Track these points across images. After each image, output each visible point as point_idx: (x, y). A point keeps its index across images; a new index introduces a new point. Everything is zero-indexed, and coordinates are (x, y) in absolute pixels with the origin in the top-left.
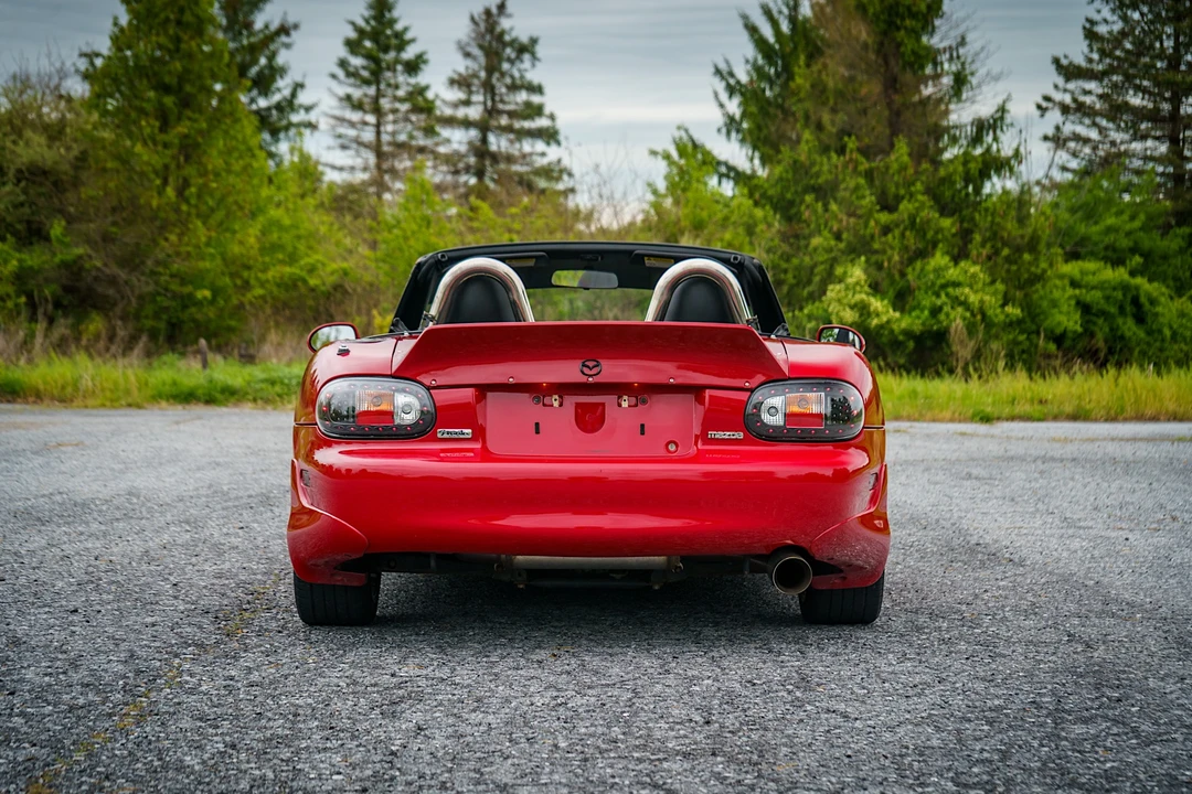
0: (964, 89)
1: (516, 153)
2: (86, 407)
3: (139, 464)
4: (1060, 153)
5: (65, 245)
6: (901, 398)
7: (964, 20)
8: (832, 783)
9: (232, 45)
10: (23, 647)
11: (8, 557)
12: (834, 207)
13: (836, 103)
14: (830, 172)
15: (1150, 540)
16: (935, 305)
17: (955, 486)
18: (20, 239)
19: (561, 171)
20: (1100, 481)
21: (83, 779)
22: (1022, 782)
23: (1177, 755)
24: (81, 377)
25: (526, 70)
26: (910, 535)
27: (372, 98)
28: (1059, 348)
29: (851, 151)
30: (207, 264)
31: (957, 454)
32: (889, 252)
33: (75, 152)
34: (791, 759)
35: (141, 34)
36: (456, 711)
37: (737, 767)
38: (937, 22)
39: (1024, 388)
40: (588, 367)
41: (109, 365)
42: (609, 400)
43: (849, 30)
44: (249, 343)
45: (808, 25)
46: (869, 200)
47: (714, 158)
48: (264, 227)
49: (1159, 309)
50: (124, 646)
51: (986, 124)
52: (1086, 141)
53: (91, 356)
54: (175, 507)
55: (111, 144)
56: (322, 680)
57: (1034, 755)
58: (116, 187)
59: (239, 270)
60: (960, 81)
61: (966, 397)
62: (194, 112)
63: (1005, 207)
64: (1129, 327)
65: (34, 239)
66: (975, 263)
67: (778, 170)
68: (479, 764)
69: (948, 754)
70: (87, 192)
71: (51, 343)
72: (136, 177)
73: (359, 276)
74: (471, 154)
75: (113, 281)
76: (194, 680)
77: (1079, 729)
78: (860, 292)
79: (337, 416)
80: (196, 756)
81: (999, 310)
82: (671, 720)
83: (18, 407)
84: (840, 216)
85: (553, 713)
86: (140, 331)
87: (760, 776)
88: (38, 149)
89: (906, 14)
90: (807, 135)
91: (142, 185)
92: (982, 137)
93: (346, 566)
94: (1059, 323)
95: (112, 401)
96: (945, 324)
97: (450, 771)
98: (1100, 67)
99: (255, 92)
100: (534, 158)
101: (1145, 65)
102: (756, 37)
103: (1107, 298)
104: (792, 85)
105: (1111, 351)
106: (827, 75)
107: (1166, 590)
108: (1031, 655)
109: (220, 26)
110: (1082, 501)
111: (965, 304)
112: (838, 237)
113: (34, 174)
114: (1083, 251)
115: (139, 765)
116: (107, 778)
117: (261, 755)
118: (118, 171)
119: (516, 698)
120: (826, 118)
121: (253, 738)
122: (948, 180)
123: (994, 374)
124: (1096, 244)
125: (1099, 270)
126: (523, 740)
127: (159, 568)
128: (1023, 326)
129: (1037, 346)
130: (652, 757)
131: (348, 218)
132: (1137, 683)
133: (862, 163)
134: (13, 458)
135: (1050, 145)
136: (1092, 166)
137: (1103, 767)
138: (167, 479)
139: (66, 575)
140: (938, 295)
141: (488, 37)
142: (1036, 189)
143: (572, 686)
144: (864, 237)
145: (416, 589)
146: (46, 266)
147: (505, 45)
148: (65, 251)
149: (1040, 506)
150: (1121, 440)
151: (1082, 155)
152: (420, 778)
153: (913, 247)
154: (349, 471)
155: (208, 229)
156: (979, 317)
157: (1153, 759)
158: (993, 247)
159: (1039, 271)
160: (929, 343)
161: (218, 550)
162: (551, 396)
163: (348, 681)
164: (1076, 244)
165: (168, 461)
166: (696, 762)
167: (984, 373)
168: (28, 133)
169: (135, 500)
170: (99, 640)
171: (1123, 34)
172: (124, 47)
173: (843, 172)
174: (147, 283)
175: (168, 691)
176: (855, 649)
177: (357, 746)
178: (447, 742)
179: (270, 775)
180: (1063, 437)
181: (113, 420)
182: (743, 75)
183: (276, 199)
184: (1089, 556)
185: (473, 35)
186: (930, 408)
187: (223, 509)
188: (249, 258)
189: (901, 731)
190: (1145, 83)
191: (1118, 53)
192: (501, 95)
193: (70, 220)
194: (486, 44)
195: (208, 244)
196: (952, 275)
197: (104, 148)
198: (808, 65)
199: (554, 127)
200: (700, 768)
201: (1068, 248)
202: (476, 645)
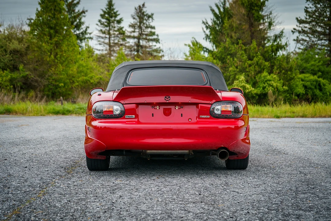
0: (272, 26)
1: (148, 46)
2: (29, 116)
3: (44, 130)
4: (298, 44)
5: (23, 71)
6: (254, 112)
7: (271, 7)
8: (234, 209)
9: (69, 16)
10: (12, 176)
11: (8, 154)
12: (235, 59)
13: (236, 31)
14: (234, 50)
15: (323, 148)
16: (264, 86)
17: (269, 134)
18: (11, 70)
19: (160, 50)
20: (309, 133)
21: (28, 209)
22: (286, 209)
23: (329, 202)
24: (28, 108)
25: (150, 22)
26: (256, 147)
27: (108, 30)
28: (298, 98)
29: (240, 44)
30: (62, 76)
31: (270, 126)
32: (251, 72)
33: (26, 45)
34: (223, 203)
35: (44, 13)
36: (131, 192)
37: (208, 206)
38: (264, 8)
39: (288, 109)
40: (167, 98)
41: (36, 105)
42: (172, 107)
43: (239, 11)
44: (74, 98)
45: (228, 9)
46: (245, 57)
47: (202, 46)
48: (78, 66)
49: (326, 87)
50: (39, 176)
51: (278, 36)
52: (305, 41)
53: (30, 102)
54: (54, 141)
55: (36, 43)
56: (94, 184)
57: (290, 202)
58: (38, 55)
59: (71, 78)
60: (270, 24)
61: (272, 111)
62: (59, 34)
63: (283, 59)
64: (318, 92)
65: (15, 70)
66: (275, 74)
67: (220, 49)
68: (137, 205)
69: (266, 202)
70: (29, 57)
71: (20, 98)
72: (43, 52)
73: (104, 79)
74: (135, 46)
75: (36, 81)
76: (59, 184)
77: (302, 196)
78: (243, 83)
79: (98, 112)
80: (59, 203)
81: (281, 88)
82: (190, 194)
83: (10, 116)
84: (237, 62)
85: (157, 192)
86: (44, 95)
87: (214, 208)
88: (16, 45)
89: (255, 6)
90: (228, 39)
91: (45, 55)
92: (276, 39)
93: (100, 154)
94: (299, 91)
95: (36, 114)
96: (266, 91)
97: (129, 207)
98: (309, 20)
99: (75, 29)
100: (153, 47)
101: (322, 20)
102: (214, 13)
103: (312, 84)
104: (224, 26)
105: (313, 99)
106: (234, 23)
107: (327, 160)
108: (290, 177)
109: (66, 11)
110: (304, 138)
111: (272, 86)
112: (237, 68)
113: (15, 52)
114: (305, 71)
115: (44, 206)
116: (35, 209)
117: (77, 203)
118: (38, 51)
119: (147, 188)
120: (233, 35)
121: (75, 199)
122: (267, 52)
123: (280, 105)
124: (309, 69)
125: (309, 76)
126: (149, 199)
127: (49, 156)
128: (288, 92)
129: (292, 97)
130: (185, 203)
131: (101, 64)
132: (319, 184)
133: (243, 47)
134: (9, 129)
135: (295, 42)
136: (307, 48)
137: (309, 205)
138: (52, 134)
139: (24, 158)
140: (265, 83)
141: (140, 13)
142: (292, 54)
143: (162, 186)
144: (244, 67)
145: (120, 161)
146: (18, 77)
147: (144, 15)
148: (23, 73)
149: (293, 139)
150: (315, 122)
151: (304, 45)
152: (121, 209)
153: (258, 70)
154: (101, 127)
155: (63, 67)
156: (276, 89)
157: (322, 203)
158: (280, 70)
159: (293, 77)
160: (262, 97)
161: (66, 152)
162: (156, 106)
163: (101, 185)
164: (303, 69)
165: (52, 129)
166: (197, 204)
167: (277, 105)
168: (13, 41)
169: (43, 139)
170: (33, 175)
171: (315, 11)
172: (39, 17)
173: (238, 49)
174: (46, 82)
175: (52, 187)
176: (241, 176)
177: (103, 201)
178: (128, 200)
179: (80, 208)
180: (299, 122)
181: (37, 119)
182: (210, 23)
183: (81, 59)
184: (306, 152)
185: (136, 13)
186: (263, 114)
187: (67, 141)
188: (74, 75)
189: (253, 196)
190: (322, 25)
191: (314, 16)
192: (143, 29)
193: (25, 64)
194: (139, 15)
195: (63, 71)
196: (269, 78)
197: (34, 44)
198: (228, 20)
199: (158, 38)
200: (198, 206)
201: (301, 70)
202: (136, 175)
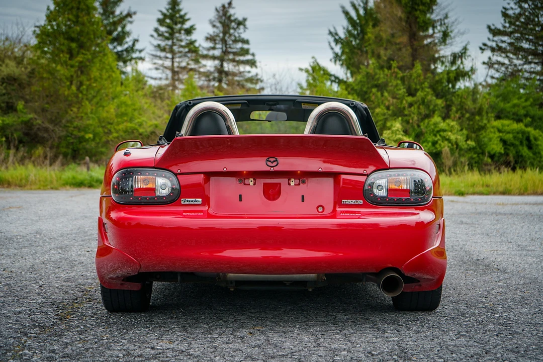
0: (448, 38)
1: (237, 71)
2: (31, 189)
3: (46, 217)
4: (491, 70)
5: (24, 113)
7: (447, 7)
9: (105, 22)
12: (386, 94)
13: (387, 46)
14: (384, 78)
16: (434, 140)
17: (456, 228)
18: (3, 111)
19: (258, 80)
20: (528, 225)
24: (29, 175)
25: (241, 33)
27: (170, 46)
28: (492, 161)
29: (394, 68)
30: (91, 122)
32: (412, 115)
33: (29, 69)
35: (60, 14)
38: (434, 7)
39: (478, 179)
40: (270, 161)
41: (43, 170)
42: (283, 181)
43: (393, 12)
45: (372, 12)
46: (402, 91)
47: (328, 73)
48: (118, 104)
49: (539, 143)
51: (457, 55)
52: (503, 64)
53: (34, 166)
54: (58, 240)
55: (46, 66)
58: (48, 86)
59: (105, 123)
60: (445, 35)
61: (451, 184)
62: (85, 50)
63: (466, 94)
64: (525, 151)
65: (9, 111)
66: (453, 120)
67: (359, 77)
70: (34, 88)
71: (17, 159)
72: (57, 81)
74: (216, 72)
75: (46, 130)
76: (30, 352)
78: (399, 134)
79: (123, 191)
81: (464, 143)
84: (389, 98)
86: (59, 153)
88: (12, 68)
89: (420, 3)
90: (372, 61)
91: (60, 85)
92: (456, 61)
94: (493, 149)
95: (44, 186)
96: (439, 149)
98: (510, 30)
99: (116, 43)
100: (245, 73)
101: (531, 29)
102: (348, 16)
103: (515, 137)
104: (366, 37)
105: (516, 162)
106: (383, 33)
109: (99, 13)
111: (449, 140)
112: (388, 108)
113: (10, 80)
114: (502, 116)
118: (49, 79)
120: (382, 52)
122: (440, 82)
123: (463, 173)
124: (509, 112)
125: (510, 124)
128: (476, 150)
129: (483, 160)
131: (159, 101)
133: (399, 74)
135: (485, 66)
136: (505, 76)
138: (58, 225)
140: (435, 136)
141: (224, 18)
142: (480, 87)
144: (400, 108)
146: (15, 123)
147: (231, 21)
148: (24, 116)
149: (503, 238)
150: (530, 204)
151: (501, 71)
153: (424, 113)
155: (92, 105)
156: (455, 146)
158: (461, 113)
159: (483, 125)
161: (72, 265)
162: (249, 179)
164: (499, 112)
165: (61, 216)
167: (458, 172)
168: (7, 61)
169: (38, 236)
171: (520, 14)
172: (52, 20)
173: (390, 77)
174: (63, 131)
176: (429, 328)
180: (502, 202)
182: (342, 34)
183: (124, 92)
184: (540, 267)
185: (217, 17)
187: (82, 241)
188: (111, 119)
190: (531, 37)
191: (518, 23)
192: (230, 44)
193: (27, 102)
194: (223, 21)
195: (91, 113)
196: (442, 126)
197: (42, 67)
198: (374, 28)
199: (254, 59)
201: (496, 114)
202: (205, 326)
